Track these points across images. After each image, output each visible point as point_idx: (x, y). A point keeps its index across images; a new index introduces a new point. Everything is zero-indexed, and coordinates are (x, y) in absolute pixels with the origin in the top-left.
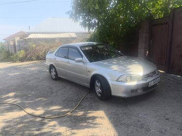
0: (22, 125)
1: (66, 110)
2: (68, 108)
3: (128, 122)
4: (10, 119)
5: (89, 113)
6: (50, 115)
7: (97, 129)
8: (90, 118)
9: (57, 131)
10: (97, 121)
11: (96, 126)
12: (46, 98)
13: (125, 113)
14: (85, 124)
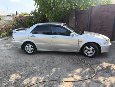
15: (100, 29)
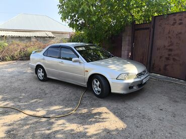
0: (28, 127)
1: (69, 109)
2: (70, 107)
3: (131, 115)
4: (12, 122)
5: (93, 110)
6: (54, 115)
7: (106, 122)
8: (95, 114)
9: (69, 128)
10: (104, 116)
11: (105, 120)
12: (41, 99)
13: (125, 108)
14: (93, 120)
15: (167, 56)
